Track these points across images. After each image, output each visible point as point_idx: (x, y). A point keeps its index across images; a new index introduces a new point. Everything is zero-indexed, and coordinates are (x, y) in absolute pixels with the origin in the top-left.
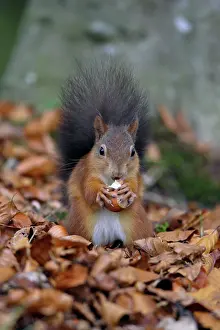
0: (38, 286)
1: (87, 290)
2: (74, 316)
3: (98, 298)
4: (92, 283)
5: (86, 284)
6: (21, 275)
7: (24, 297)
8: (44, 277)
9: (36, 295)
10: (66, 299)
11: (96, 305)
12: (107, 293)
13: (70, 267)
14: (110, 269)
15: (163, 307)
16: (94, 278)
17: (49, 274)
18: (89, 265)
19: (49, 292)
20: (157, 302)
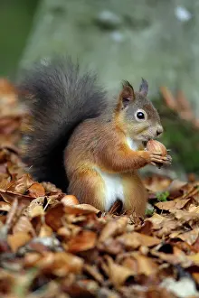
0: (52, 250)
1: (96, 254)
2: (84, 277)
3: (106, 261)
4: (101, 247)
5: (95, 248)
6: (36, 240)
7: (38, 260)
8: (57, 242)
9: (49, 259)
10: (77, 261)
11: (104, 267)
12: (114, 256)
13: (80, 233)
14: (117, 234)
15: (164, 269)
16: (102, 243)
17: (61, 238)
18: (97, 231)
19: (61, 255)
20: (159, 264)
